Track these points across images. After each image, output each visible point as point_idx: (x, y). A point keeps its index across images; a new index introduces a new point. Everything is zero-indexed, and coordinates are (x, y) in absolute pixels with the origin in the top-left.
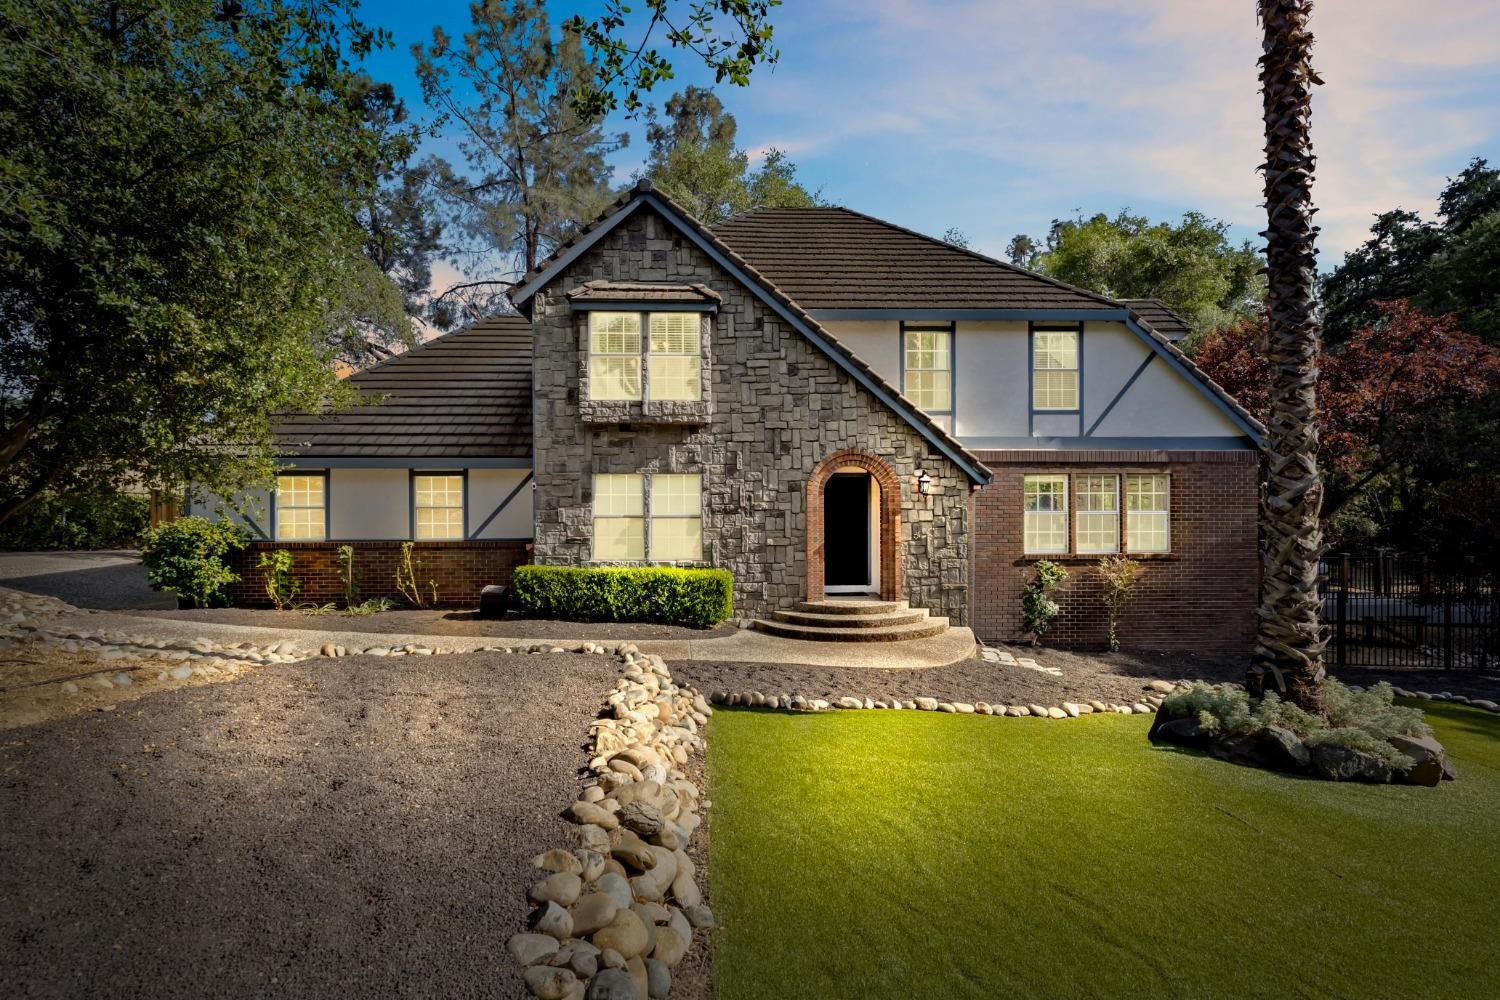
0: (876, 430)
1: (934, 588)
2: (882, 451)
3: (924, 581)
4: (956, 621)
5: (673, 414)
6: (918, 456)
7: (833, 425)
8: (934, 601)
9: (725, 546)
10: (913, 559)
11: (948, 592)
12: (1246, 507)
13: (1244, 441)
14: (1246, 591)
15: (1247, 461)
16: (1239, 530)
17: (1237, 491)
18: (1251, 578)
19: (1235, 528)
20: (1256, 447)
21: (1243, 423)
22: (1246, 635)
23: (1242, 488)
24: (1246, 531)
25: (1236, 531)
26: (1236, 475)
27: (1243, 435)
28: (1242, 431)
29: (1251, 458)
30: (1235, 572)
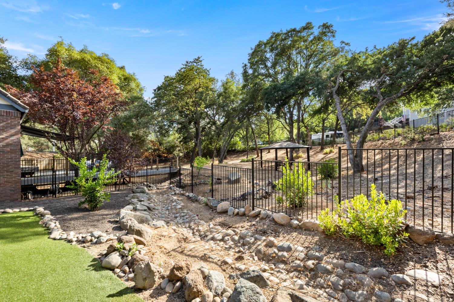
12: (12, 135)
13: (12, 107)
14: (13, 172)
15: (12, 115)
16: (8, 145)
17: (6, 128)
18: (17, 166)
19: (5, 144)
20: (18, 110)
21: (6, 98)
22: (13, 191)
23: (9, 127)
24: (12, 146)
25: (6, 146)
26: (5, 121)
27: (9, 104)
28: (8, 102)
29: (15, 115)
30: (5, 164)
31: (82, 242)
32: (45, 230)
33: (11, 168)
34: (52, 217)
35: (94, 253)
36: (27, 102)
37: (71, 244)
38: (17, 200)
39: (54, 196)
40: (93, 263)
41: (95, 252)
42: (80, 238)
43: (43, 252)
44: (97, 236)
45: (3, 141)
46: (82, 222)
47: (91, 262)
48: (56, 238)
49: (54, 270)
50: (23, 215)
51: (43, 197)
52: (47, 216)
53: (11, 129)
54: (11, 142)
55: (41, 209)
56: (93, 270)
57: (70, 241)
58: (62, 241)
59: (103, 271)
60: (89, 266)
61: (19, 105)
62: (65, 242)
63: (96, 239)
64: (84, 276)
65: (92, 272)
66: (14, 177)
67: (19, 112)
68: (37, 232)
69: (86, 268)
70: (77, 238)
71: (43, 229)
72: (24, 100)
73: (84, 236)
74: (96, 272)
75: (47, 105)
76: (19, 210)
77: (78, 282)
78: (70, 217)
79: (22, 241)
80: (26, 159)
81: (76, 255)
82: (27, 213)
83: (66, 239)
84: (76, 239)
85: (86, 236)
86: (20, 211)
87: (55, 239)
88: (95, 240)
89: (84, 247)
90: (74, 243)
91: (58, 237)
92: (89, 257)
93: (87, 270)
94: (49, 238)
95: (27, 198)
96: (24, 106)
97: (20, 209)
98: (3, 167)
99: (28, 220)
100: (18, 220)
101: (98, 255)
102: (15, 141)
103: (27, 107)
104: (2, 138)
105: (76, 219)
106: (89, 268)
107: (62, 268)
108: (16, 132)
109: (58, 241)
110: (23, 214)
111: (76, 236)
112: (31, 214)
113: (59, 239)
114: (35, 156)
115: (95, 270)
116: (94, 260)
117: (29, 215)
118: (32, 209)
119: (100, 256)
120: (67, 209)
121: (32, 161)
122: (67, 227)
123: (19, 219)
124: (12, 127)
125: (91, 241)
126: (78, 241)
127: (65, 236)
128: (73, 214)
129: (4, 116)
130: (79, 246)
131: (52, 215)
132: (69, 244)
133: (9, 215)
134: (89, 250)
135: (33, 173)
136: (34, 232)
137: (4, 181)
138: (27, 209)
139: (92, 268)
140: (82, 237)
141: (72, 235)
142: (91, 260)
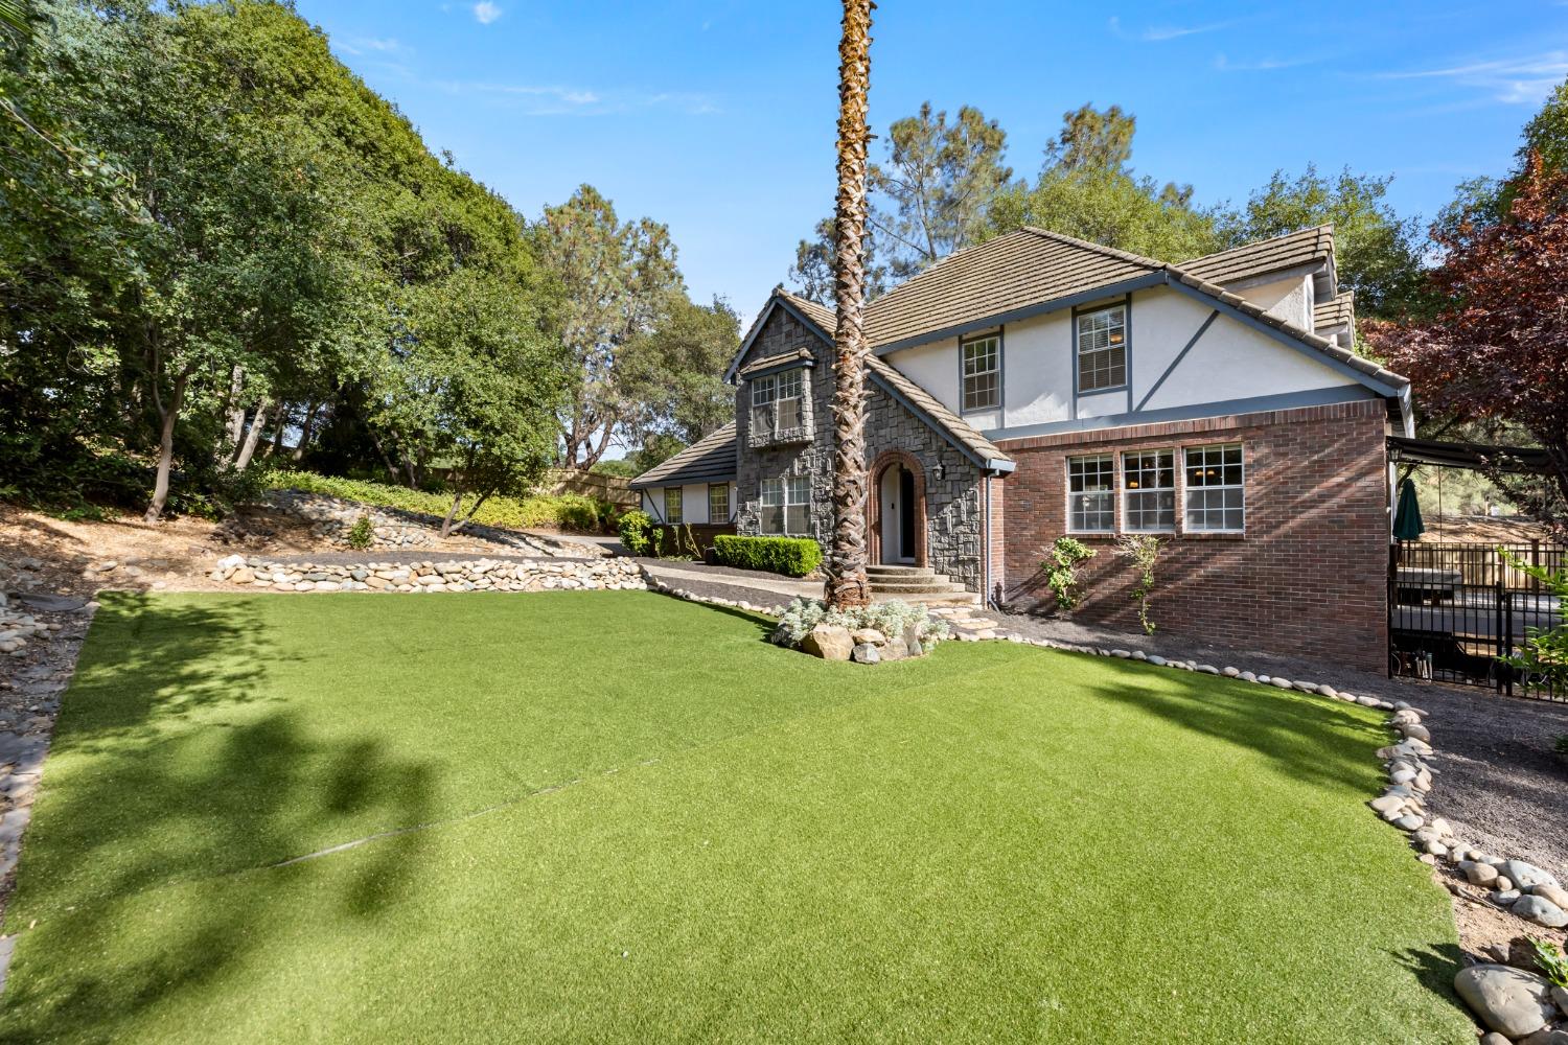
0: (911, 432)
1: (953, 559)
2: (914, 449)
3: (946, 553)
4: (972, 588)
5: (789, 438)
6: (940, 449)
7: (882, 432)
8: (953, 569)
9: (822, 524)
10: (937, 534)
11: (963, 563)
12: (1361, 475)
13: (1360, 389)
14: (1363, 582)
15: (1362, 415)
16: (1352, 504)
17: (1346, 455)
18: (1374, 567)
19: (1344, 502)
20: (1378, 395)
21: (1346, 368)
22: (1365, 639)
23: (1354, 449)
24: (1363, 506)
25: (1346, 506)
26: (1344, 435)
27: (1354, 382)
28: (1351, 377)
29: (1368, 411)
30: (1345, 557)
31: (1460, 871)
32: (1379, 779)
33: (1358, 572)
34: (1426, 750)
35: (1473, 932)
36: (1412, 360)
37: (1417, 858)
38: (1375, 669)
39: (1504, 690)
40: (1435, 953)
41: (1482, 929)
42: (1459, 857)
43: (1322, 830)
44: (1526, 883)
45: (1340, 492)
46: (1530, 811)
47: (1434, 947)
48: (1387, 813)
49: (1308, 887)
50: (1355, 716)
51: (1469, 682)
52: (1412, 741)
53: (1360, 454)
54: (1359, 495)
55: (1410, 716)
56: (1414, 970)
57: (1421, 847)
58: (1398, 834)
59: (1444, 1003)
60: (1412, 951)
61: (1381, 378)
62: (1403, 841)
63: (1516, 894)
64: (1368, 961)
65: (1402, 971)
66: (1367, 599)
67: (1379, 400)
68: (1354, 774)
69: (1399, 948)
70: (1450, 848)
71: (1377, 774)
72: (1405, 354)
73: (1476, 854)
74: (1418, 986)
75: (1482, 353)
76: (1352, 698)
77: (1338, 961)
78: (1495, 775)
79: (1298, 777)
80: (1464, 546)
81: (1404, 895)
82: (1371, 713)
83: (1412, 834)
84: (1443, 851)
85: (1480, 861)
86: (1356, 702)
87: (1380, 815)
88: (1508, 893)
89: (1454, 891)
90: (1427, 859)
91: (1393, 815)
92: (1438, 929)
93: (1395, 954)
94: (1368, 804)
95: (1414, 672)
96: (1393, 378)
97: (1358, 696)
98: (1340, 566)
99: (1358, 735)
100: (1333, 724)
101: (1483, 949)
102: (1369, 490)
103: (1402, 378)
104: (1339, 485)
105: (1512, 791)
106: (1408, 956)
107: (1333, 896)
108: (1371, 463)
109: (1387, 825)
110: (1355, 713)
111: (1448, 842)
112: (1377, 718)
113: (1392, 823)
114: (1498, 534)
115: (1422, 977)
116: (1450, 949)
117: (1370, 721)
118: (1390, 705)
119: (1485, 955)
120: (1507, 746)
121: (1484, 552)
122: (1453, 800)
123: (1337, 721)
124: (1363, 448)
125: (1495, 887)
126: (1448, 863)
127: (1414, 822)
128: (1514, 773)
129: (1341, 420)
130: (1438, 880)
131: (1432, 743)
132: (1414, 853)
133: (1323, 704)
134: (1464, 910)
135: (1449, 595)
136: (1347, 771)
137: (1343, 607)
138: (1374, 701)
139: (1415, 963)
140: (1468, 857)
141: (1441, 833)
142: (1440, 940)
